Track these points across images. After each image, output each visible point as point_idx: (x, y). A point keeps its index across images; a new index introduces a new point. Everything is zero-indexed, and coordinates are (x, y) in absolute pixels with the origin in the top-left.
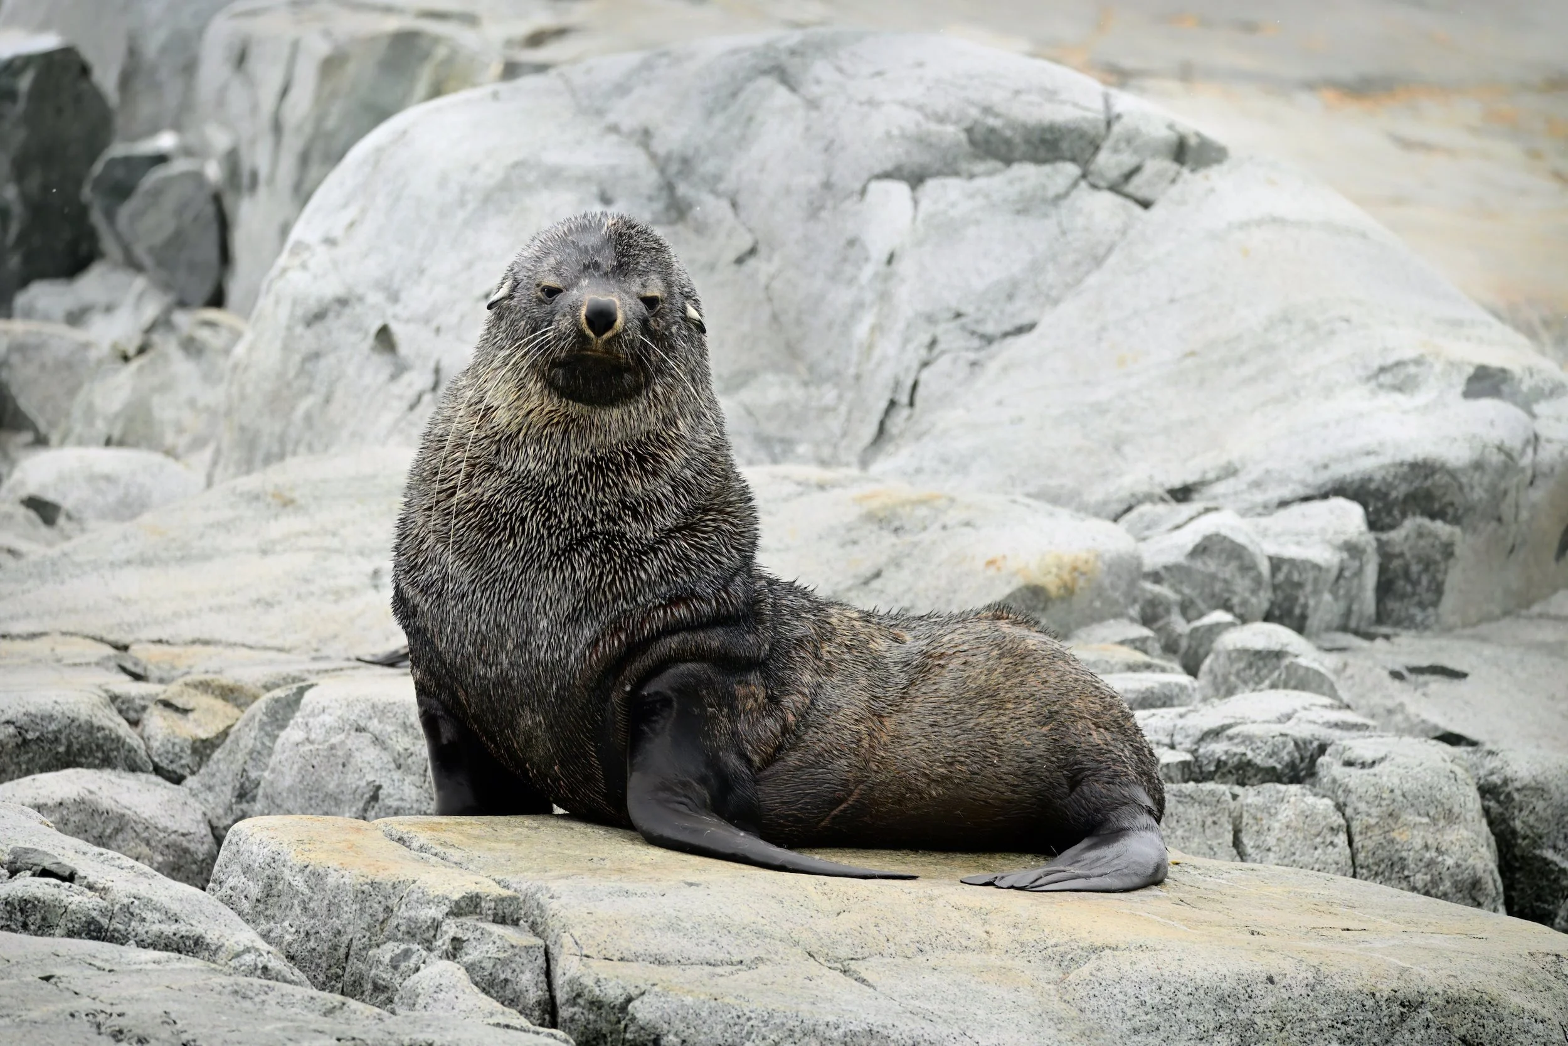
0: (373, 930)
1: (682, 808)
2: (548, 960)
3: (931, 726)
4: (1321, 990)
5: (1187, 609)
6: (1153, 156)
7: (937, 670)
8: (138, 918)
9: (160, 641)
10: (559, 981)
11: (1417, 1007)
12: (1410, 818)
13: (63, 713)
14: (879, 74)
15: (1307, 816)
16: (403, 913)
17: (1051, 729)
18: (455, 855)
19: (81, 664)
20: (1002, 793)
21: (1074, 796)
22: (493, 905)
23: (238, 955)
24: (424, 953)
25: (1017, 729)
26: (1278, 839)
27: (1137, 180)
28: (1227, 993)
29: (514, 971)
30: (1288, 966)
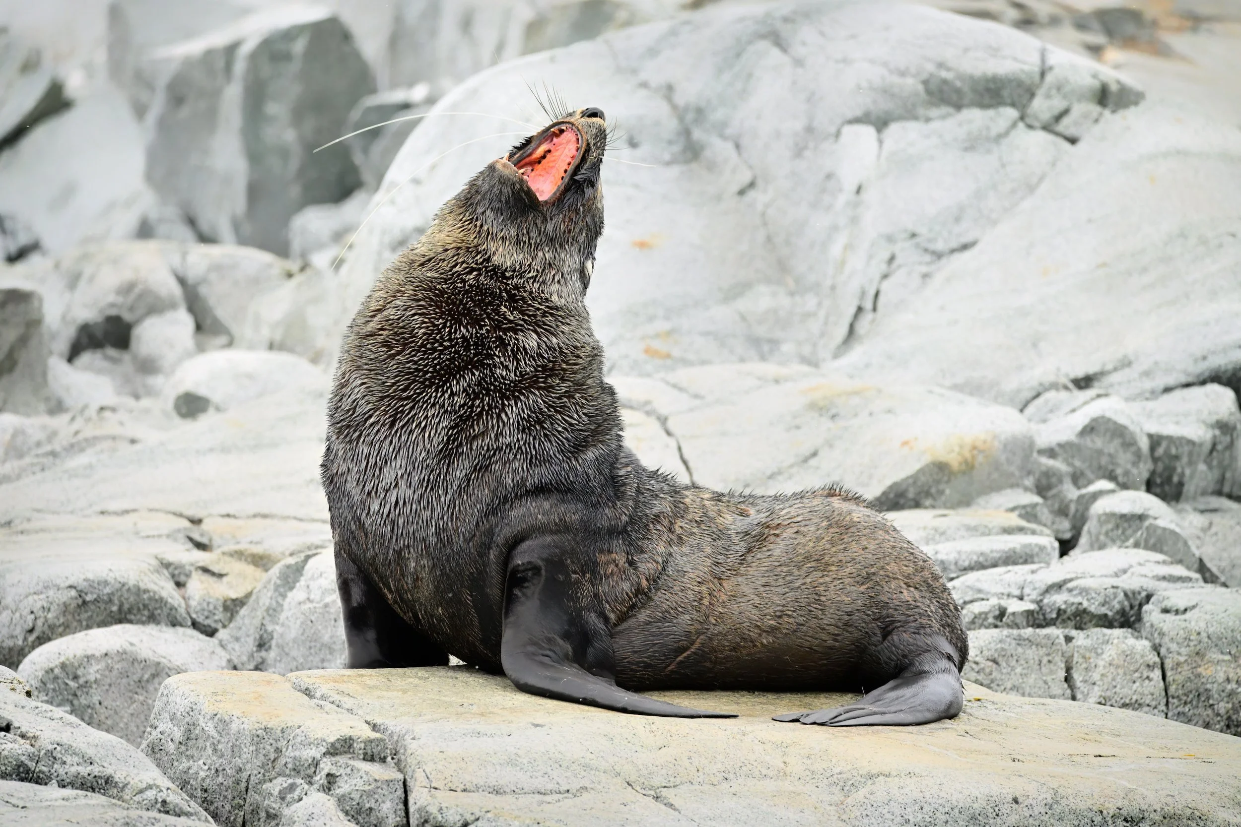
0: (267, 768)
1: (546, 660)
2: (406, 792)
3: (764, 586)
4: (1057, 809)
5: (1077, 479)
6: (1079, 100)
7: (772, 538)
8: (60, 761)
9: (228, 516)
10: (412, 809)
11: (1138, 822)
12: (1214, 656)
13: (115, 579)
14: (853, 36)
15: (1127, 655)
16: (289, 754)
17: (868, 588)
18: (348, 703)
19: (153, 536)
20: (825, 641)
21: (886, 643)
22: (362, 745)
23: (141, 792)
24: (306, 787)
25: (838, 588)
26: (1102, 675)
27: (1066, 121)
28: (978, 812)
29: (377, 801)
30: (1032, 789)
